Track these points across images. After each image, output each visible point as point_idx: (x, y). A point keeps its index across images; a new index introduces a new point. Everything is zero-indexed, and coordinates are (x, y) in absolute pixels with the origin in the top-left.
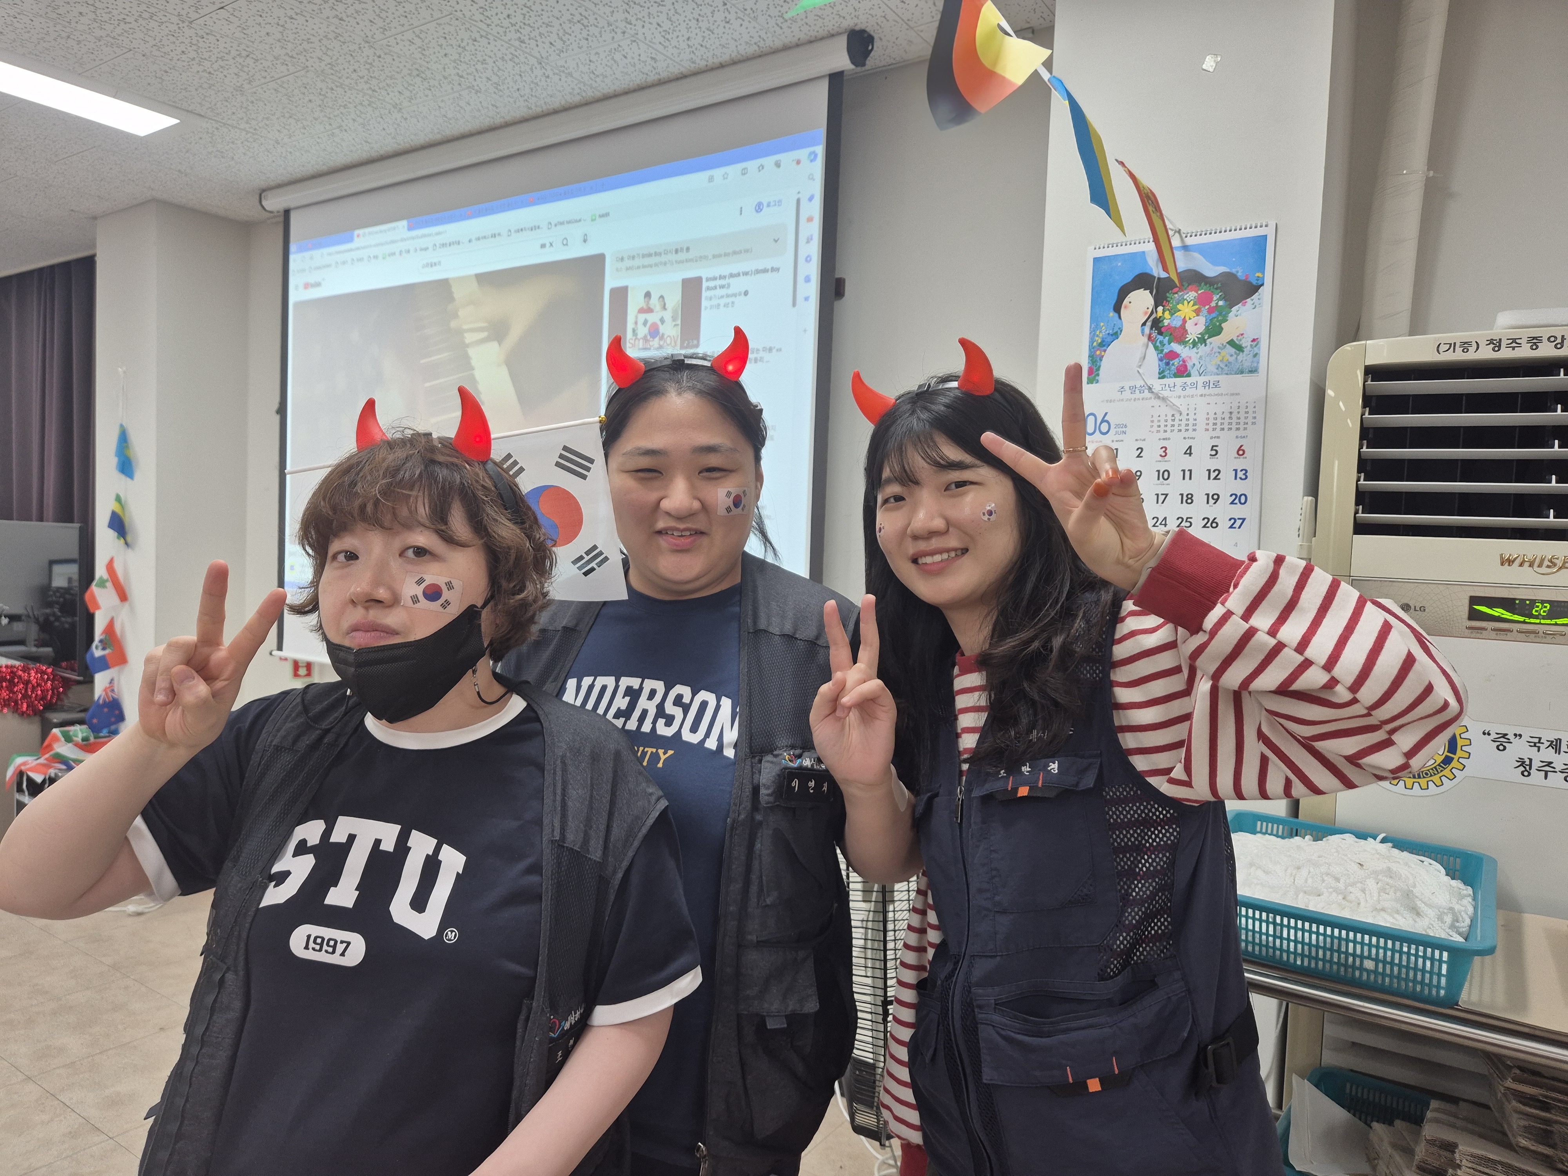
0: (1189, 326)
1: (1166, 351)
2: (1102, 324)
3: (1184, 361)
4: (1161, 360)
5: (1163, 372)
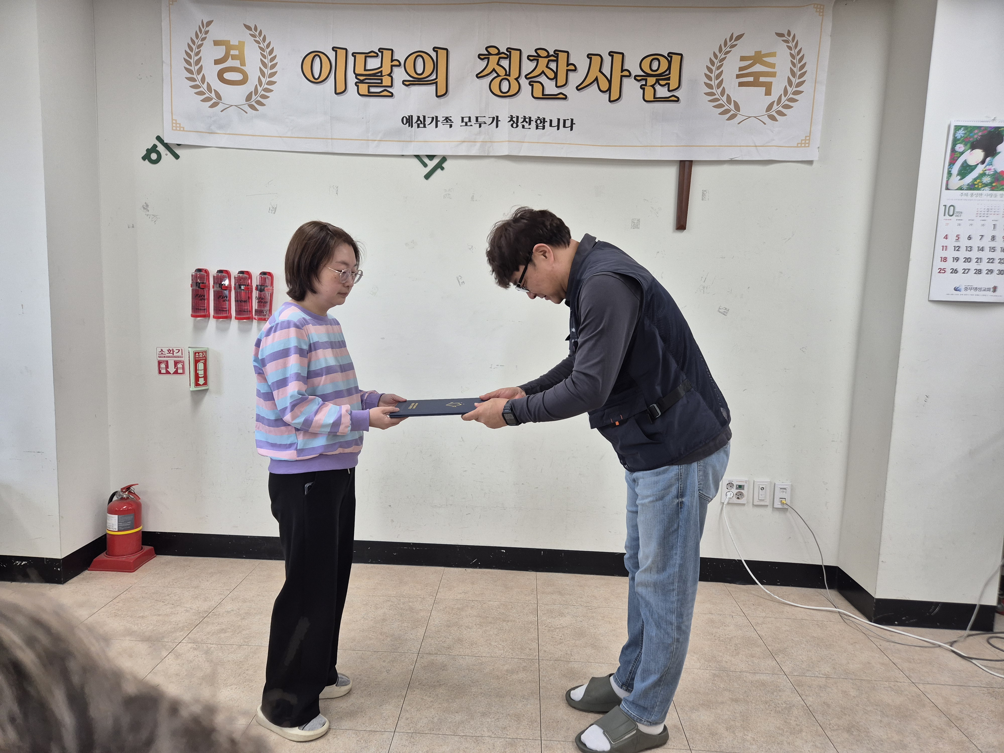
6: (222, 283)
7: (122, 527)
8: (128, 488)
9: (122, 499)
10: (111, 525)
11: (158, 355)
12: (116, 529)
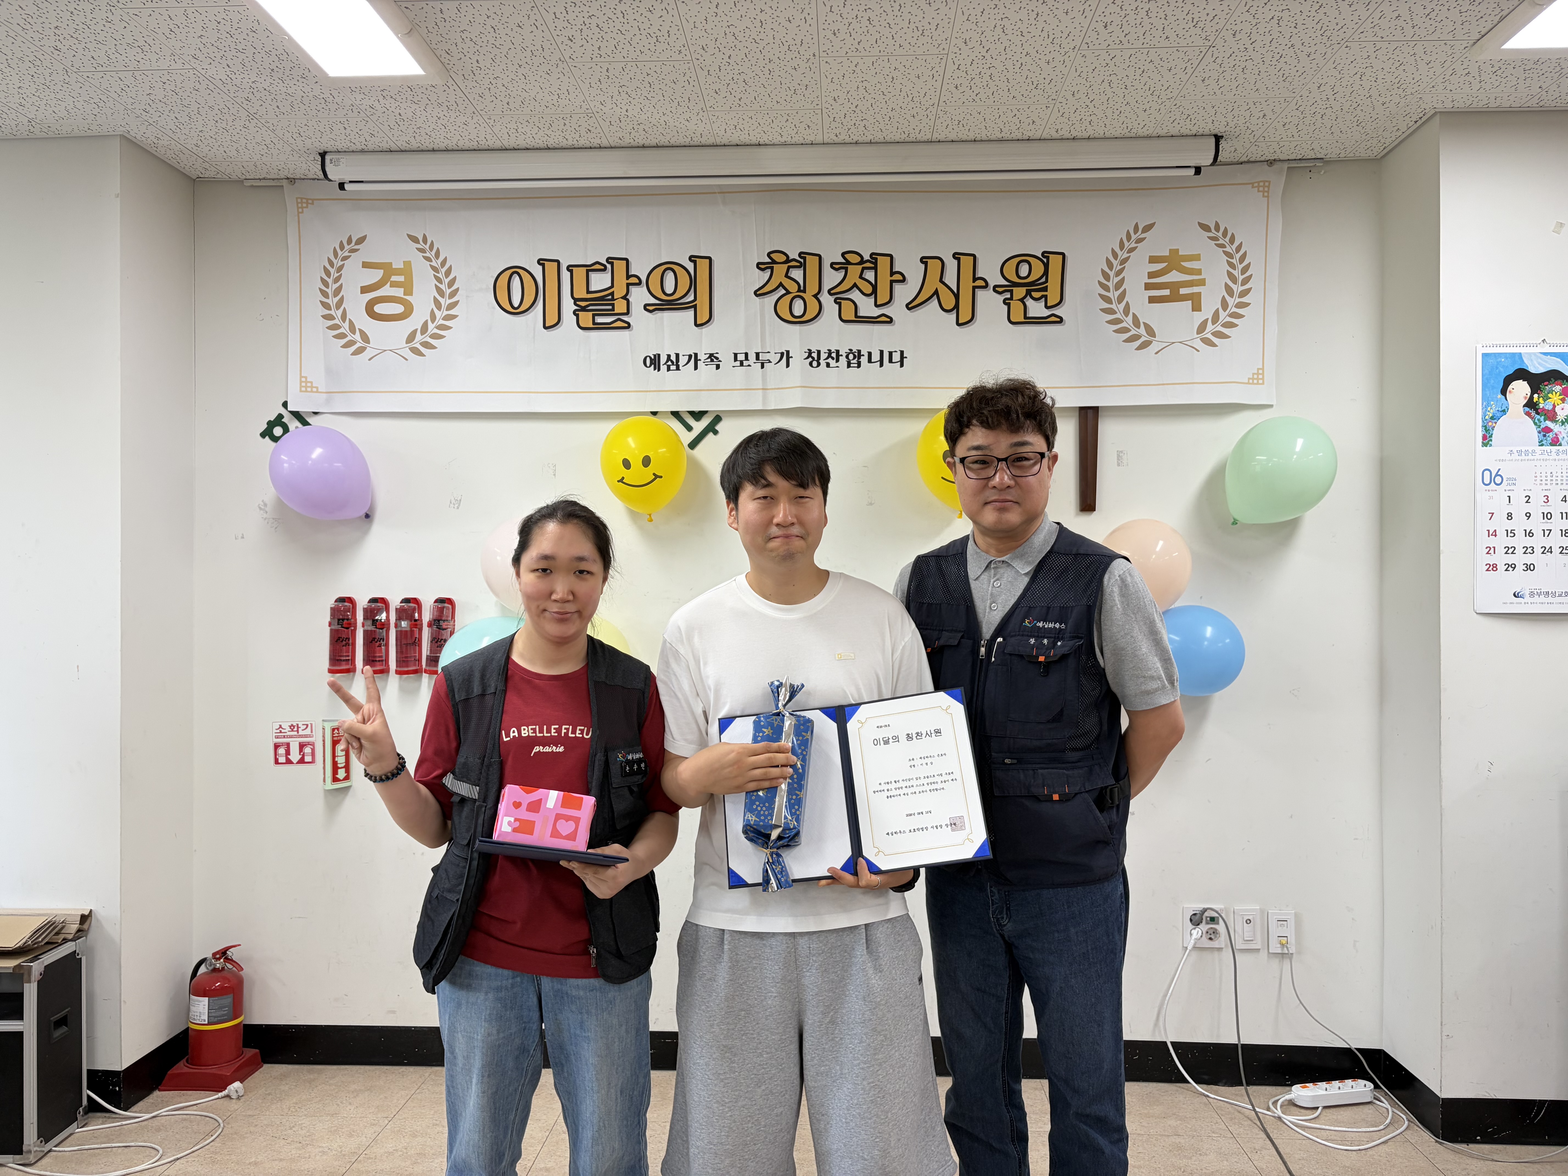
0: (1557, 409)
1: (1543, 426)
2: (1492, 403)
3: (1556, 435)
4: (1539, 432)
5: (1542, 441)
6: (377, 618)
7: (215, 1017)
8: (223, 953)
9: (215, 970)
10: (198, 1014)
11: (274, 735)
12: (205, 1021)
